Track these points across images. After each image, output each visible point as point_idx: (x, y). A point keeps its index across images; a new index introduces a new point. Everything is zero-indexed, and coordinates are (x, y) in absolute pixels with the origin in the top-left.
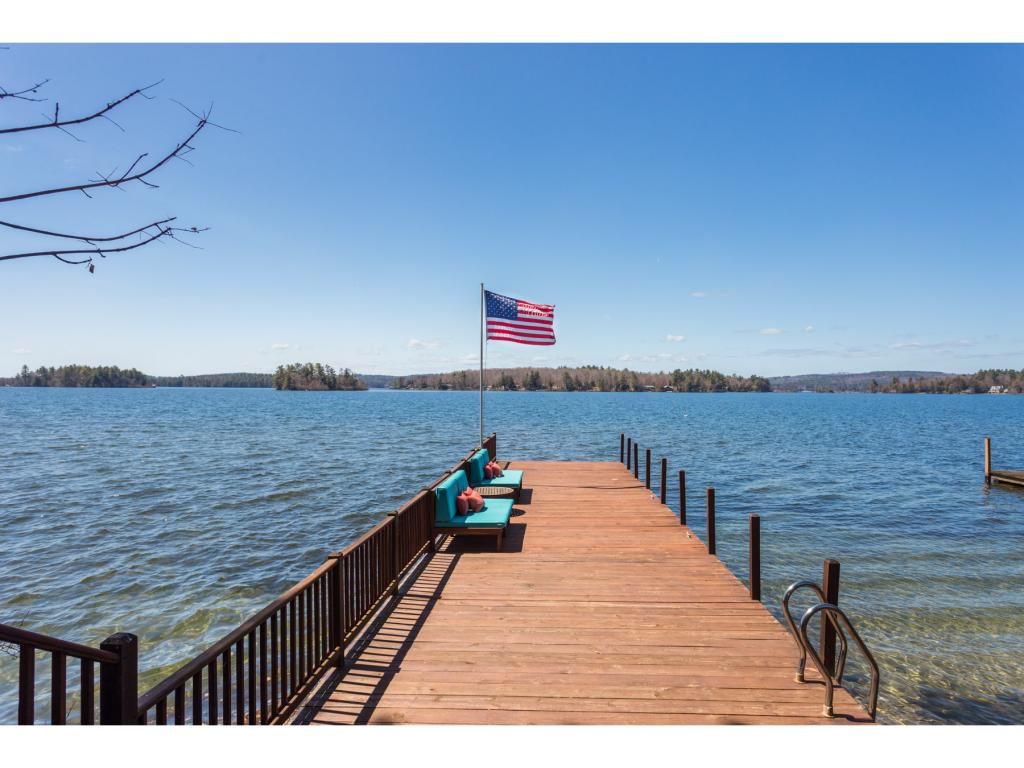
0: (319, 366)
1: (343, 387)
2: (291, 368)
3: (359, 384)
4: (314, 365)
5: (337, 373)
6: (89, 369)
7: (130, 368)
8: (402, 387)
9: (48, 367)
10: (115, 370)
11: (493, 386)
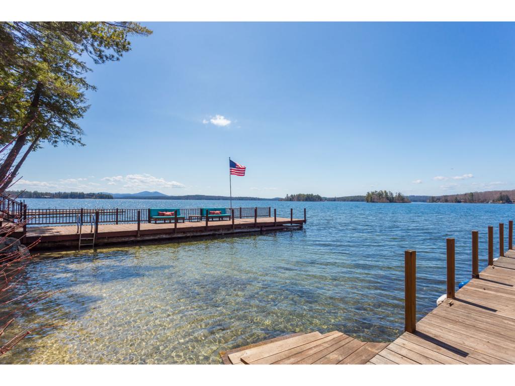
0: (385, 192)
1: (397, 201)
2: (373, 193)
3: (406, 200)
4: (384, 191)
5: (394, 195)
6: (304, 195)
7: (316, 195)
8: (433, 201)
9: (293, 195)
10: (312, 195)
11: (493, 201)
